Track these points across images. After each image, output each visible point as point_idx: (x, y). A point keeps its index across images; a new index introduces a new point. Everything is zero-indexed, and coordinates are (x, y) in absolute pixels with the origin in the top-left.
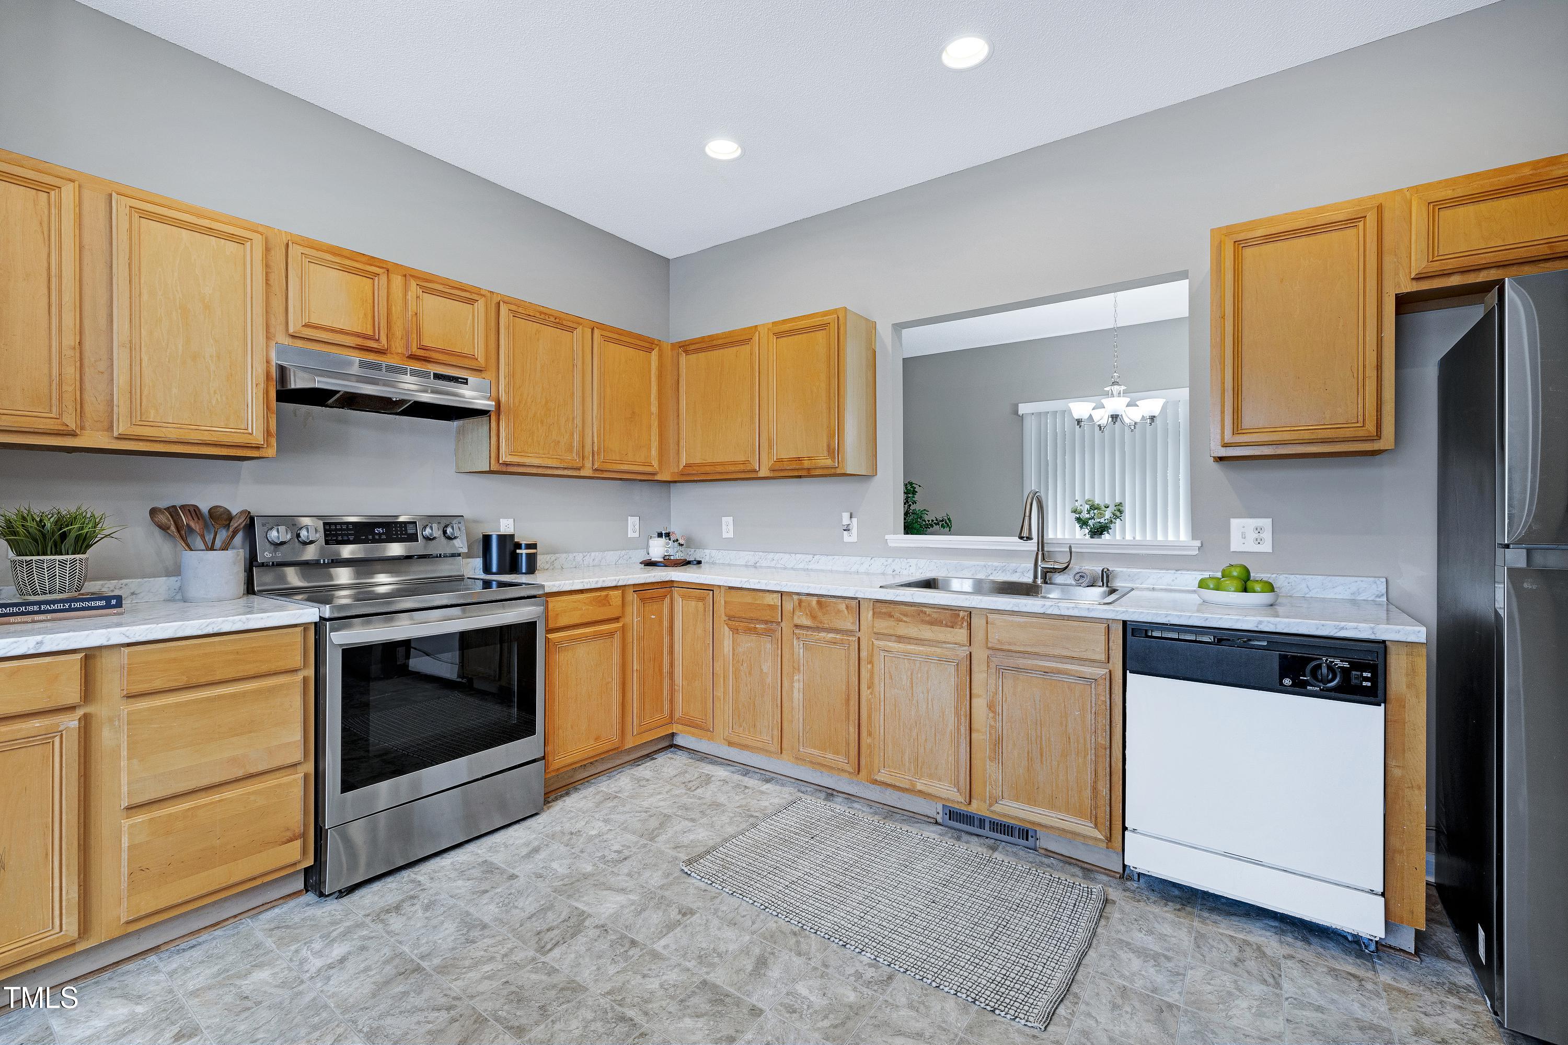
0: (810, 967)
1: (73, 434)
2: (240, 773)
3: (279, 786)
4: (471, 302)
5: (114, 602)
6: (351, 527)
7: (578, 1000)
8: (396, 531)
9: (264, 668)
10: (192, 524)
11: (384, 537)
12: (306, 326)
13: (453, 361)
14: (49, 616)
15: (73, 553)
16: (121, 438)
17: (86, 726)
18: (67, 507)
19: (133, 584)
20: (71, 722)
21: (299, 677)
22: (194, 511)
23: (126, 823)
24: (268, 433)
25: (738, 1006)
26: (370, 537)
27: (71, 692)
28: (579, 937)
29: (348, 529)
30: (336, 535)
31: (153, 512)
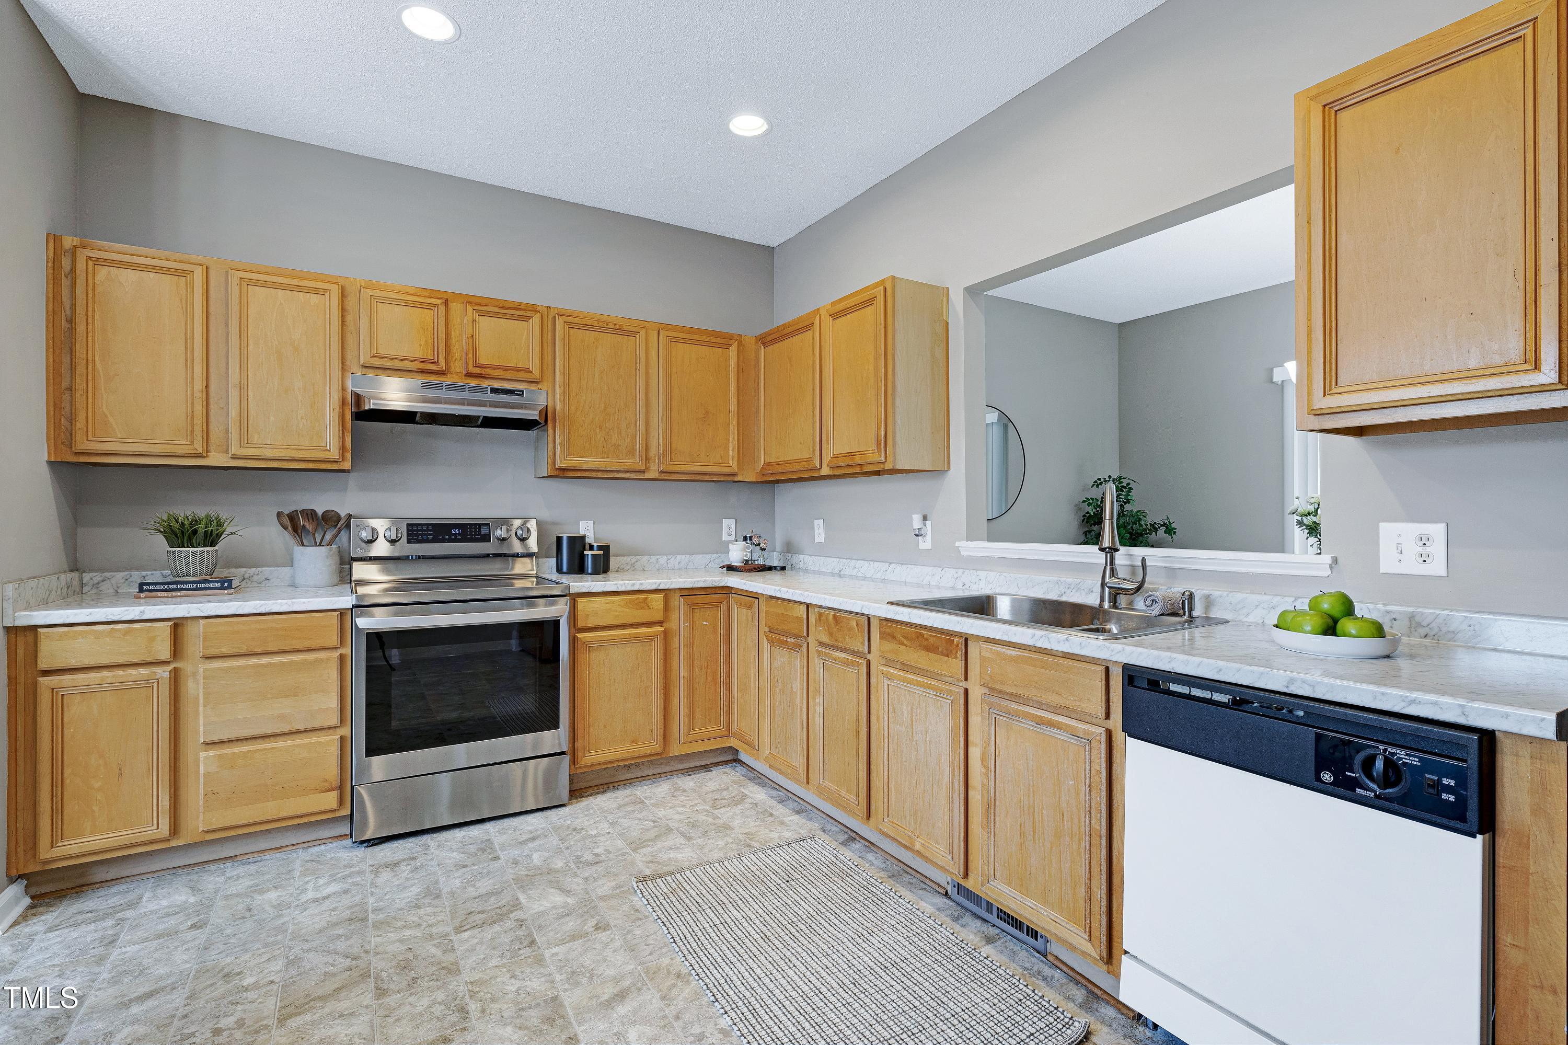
0: (662, 1013)
1: (201, 456)
2: (286, 728)
3: (319, 743)
4: (526, 319)
5: (226, 584)
6: (430, 528)
7: (445, 981)
8: (471, 532)
9: (306, 644)
10: (307, 525)
11: (459, 537)
12: (374, 357)
13: (508, 375)
14: (182, 593)
15: (204, 546)
16: (234, 458)
17: (176, 676)
18: (201, 513)
19: (267, 571)
20: (164, 672)
21: (336, 654)
22: (310, 514)
23: (202, 755)
24: (343, 448)
25: (562, 1030)
26: (447, 537)
27: (163, 650)
28: (496, 925)
29: (428, 530)
30: (418, 535)
31: (279, 515)
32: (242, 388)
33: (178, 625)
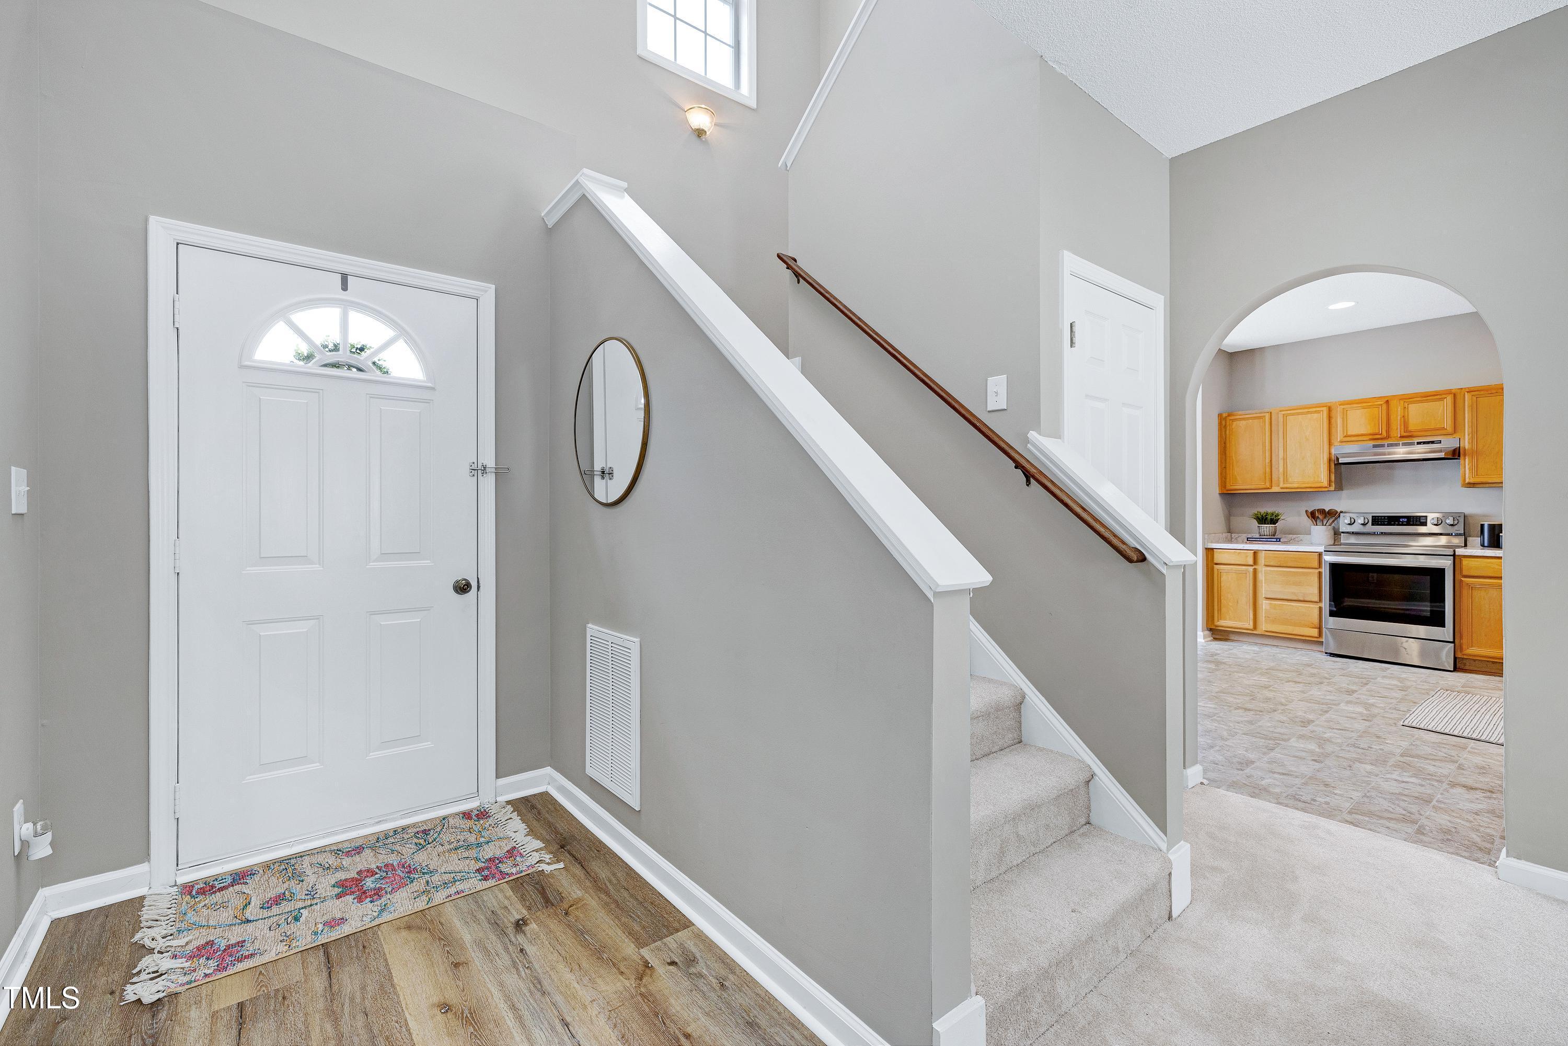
1: (1269, 488)
2: (1296, 598)
3: (1310, 607)
4: (1442, 399)
5: (1278, 540)
6: (1386, 518)
8: (1413, 520)
9: (1304, 565)
10: (1319, 516)
11: (1405, 523)
12: (1345, 437)
13: (1429, 433)
14: (1262, 542)
15: (1271, 524)
16: (1282, 488)
17: (1255, 571)
18: (1270, 510)
20: (1251, 569)
21: (1317, 571)
22: (1322, 511)
23: (1264, 602)
24: (1330, 481)
26: (1397, 523)
27: (1251, 562)
29: (1384, 519)
30: (1378, 522)
31: (1306, 511)
32: (1285, 459)
33: (1255, 553)
